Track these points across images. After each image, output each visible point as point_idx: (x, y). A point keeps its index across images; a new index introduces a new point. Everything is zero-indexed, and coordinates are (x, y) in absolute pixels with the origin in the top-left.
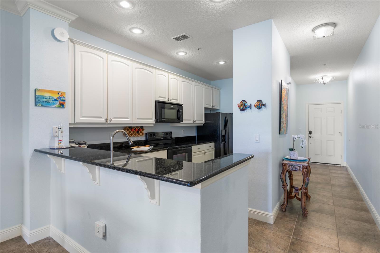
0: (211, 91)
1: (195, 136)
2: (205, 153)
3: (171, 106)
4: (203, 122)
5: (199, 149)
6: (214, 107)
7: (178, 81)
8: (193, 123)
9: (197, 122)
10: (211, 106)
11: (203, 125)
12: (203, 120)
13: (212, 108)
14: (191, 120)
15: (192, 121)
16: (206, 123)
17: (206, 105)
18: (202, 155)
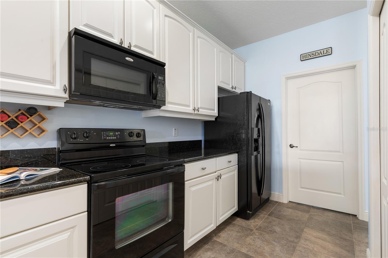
0: (230, 59)
1: (200, 141)
2: (219, 178)
3: (127, 58)
4: (215, 113)
5: (203, 169)
6: (235, 88)
7: (155, 10)
8: (193, 112)
9: (202, 111)
10: (231, 86)
11: (214, 120)
12: (214, 110)
13: (231, 89)
14: (189, 106)
15: (191, 108)
16: (220, 116)
17: (221, 82)
18: (210, 183)
